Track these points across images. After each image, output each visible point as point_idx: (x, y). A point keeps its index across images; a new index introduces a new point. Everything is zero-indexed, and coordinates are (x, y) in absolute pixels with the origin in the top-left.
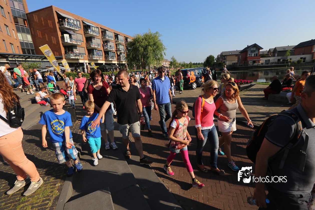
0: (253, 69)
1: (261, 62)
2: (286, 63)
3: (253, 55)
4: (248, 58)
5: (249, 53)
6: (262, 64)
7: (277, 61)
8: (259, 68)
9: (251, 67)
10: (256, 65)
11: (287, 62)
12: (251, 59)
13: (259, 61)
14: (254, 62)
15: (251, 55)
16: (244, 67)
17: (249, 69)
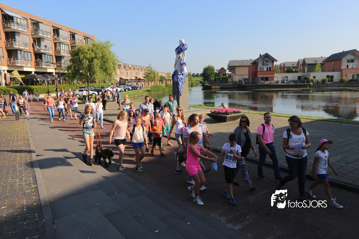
0: (264, 88)
1: (275, 79)
2: (306, 83)
3: (265, 69)
4: (258, 73)
5: (260, 65)
6: (277, 82)
7: (297, 79)
8: (273, 88)
9: (262, 86)
10: (268, 83)
11: (308, 82)
12: (262, 75)
13: (273, 78)
14: (267, 79)
15: (262, 68)
16: (252, 86)
17: (259, 88)
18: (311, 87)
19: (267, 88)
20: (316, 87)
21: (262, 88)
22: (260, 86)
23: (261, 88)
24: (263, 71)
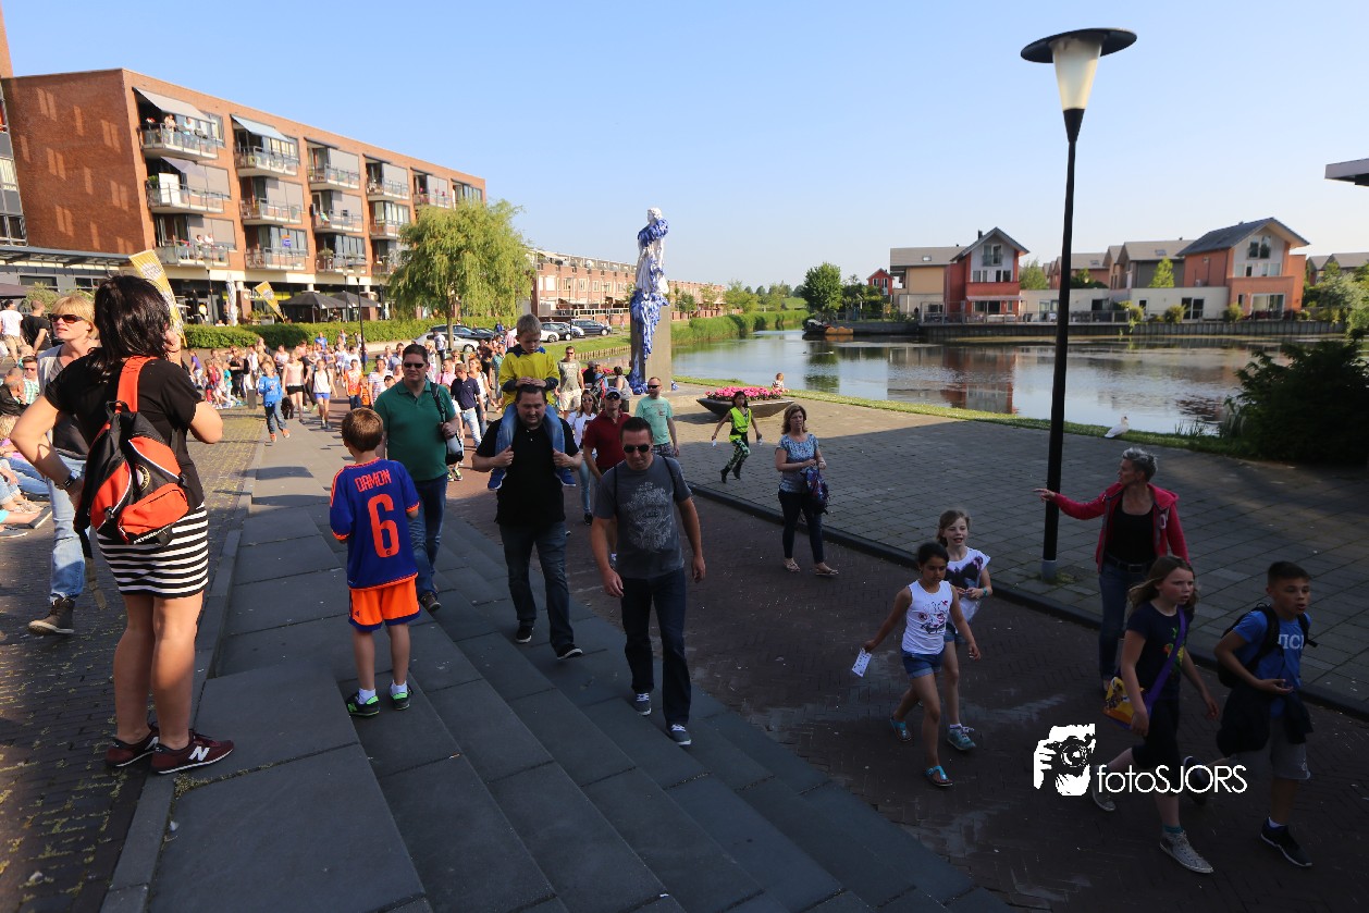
0: (985, 336)
1: (1022, 308)
2: (1116, 321)
3: (991, 278)
4: (969, 289)
7: (1088, 307)
8: (1011, 335)
9: (979, 327)
11: (1122, 317)
12: (982, 294)
13: (1014, 305)
14: (995, 307)
15: (983, 272)
16: (949, 327)
17: (969, 336)
18: (1132, 334)
19: (993, 335)
20: (1145, 334)
21: (980, 336)
22: (973, 327)
23: (974, 336)
24: (985, 282)
